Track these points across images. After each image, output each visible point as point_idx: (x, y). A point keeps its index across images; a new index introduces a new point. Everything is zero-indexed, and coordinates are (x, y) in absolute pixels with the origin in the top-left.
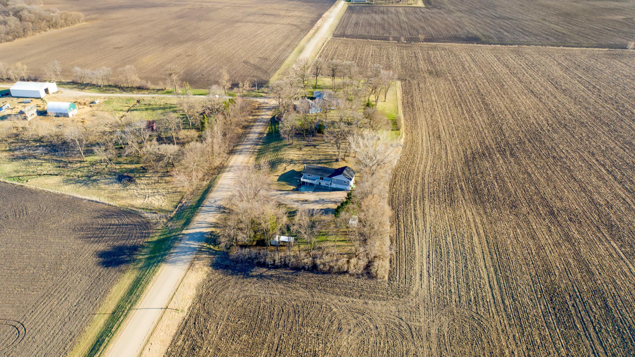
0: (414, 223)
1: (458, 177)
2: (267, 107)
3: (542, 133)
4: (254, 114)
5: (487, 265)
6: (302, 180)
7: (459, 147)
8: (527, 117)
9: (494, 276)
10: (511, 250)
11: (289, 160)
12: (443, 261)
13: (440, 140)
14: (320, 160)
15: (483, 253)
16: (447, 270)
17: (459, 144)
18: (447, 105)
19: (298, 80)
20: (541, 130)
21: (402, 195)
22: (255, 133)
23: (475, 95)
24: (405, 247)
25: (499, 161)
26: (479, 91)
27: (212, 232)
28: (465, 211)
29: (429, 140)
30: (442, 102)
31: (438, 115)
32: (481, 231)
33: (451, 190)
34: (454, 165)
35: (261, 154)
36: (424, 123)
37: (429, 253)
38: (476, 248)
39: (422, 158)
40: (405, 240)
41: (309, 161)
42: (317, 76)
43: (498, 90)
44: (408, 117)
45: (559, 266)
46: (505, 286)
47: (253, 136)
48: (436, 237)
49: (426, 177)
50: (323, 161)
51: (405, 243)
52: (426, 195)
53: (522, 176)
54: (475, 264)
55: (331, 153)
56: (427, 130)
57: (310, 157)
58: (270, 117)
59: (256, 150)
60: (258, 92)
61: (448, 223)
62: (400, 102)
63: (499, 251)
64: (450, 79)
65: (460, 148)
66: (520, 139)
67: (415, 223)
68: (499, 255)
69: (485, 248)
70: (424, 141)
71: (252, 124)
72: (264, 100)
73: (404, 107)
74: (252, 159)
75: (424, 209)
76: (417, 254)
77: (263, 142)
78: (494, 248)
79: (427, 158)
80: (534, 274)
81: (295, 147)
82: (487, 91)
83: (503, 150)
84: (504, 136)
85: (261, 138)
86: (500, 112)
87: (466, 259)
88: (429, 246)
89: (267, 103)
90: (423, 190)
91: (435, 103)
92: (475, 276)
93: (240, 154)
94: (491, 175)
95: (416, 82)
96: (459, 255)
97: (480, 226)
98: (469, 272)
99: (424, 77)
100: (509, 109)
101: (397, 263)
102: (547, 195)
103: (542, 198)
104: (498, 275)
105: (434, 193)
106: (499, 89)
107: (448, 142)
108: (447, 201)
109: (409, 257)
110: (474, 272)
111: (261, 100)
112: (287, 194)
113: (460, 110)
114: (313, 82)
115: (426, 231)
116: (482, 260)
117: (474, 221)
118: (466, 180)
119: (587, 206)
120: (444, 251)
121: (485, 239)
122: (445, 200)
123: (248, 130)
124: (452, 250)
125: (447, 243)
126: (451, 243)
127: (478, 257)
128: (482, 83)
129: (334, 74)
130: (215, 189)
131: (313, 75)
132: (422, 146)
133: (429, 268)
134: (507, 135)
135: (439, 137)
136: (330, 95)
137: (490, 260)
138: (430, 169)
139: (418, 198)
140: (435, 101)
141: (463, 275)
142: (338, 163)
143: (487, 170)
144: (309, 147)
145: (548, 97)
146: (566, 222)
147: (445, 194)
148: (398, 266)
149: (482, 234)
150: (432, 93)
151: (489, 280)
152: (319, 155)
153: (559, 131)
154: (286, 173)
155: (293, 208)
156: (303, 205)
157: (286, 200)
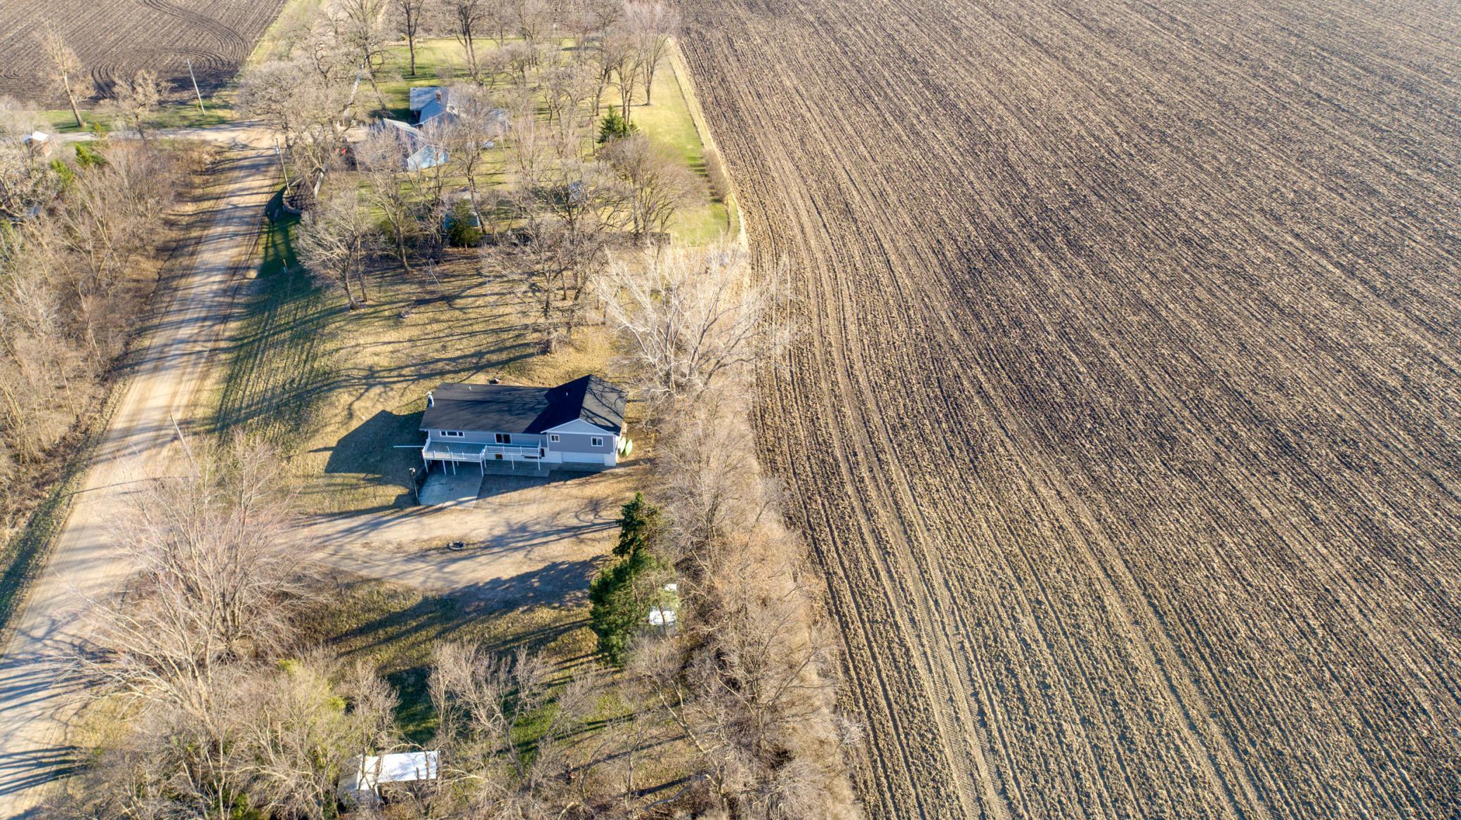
0: (883, 574)
1: (956, 349)
2: (246, 163)
3: (1118, 165)
4: (199, 192)
5: (1193, 713)
6: (427, 455)
7: (916, 236)
8: (1059, 120)
9: (1233, 761)
10: (1243, 631)
11: (363, 373)
12: (1040, 728)
13: (855, 221)
14: (479, 354)
15: (1159, 661)
16: (1065, 768)
17: (913, 227)
18: (831, 99)
19: (347, 55)
20: (1109, 153)
21: (803, 453)
22: (211, 270)
23: (894, 62)
24: (885, 690)
25: (1047, 272)
26: (902, 51)
28: (1032, 488)
29: (821, 224)
30: (816, 91)
31: (820, 136)
32: (1120, 567)
33: (953, 405)
34: (927, 307)
35: (248, 356)
36: (788, 166)
37: (978, 701)
38: (1129, 646)
39: (823, 294)
40: (875, 659)
41: (440, 365)
42: (411, 34)
43: (950, 44)
44: (733, 151)
45: (1413, 666)
46: (1287, 803)
47: (205, 285)
48: (979, 625)
49: (858, 365)
50: (494, 357)
51: (879, 672)
52: (883, 439)
53: (1135, 319)
54: (1151, 719)
55: (516, 320)
56: (804, 191)
57: (438, 346)
58: (263, 199)
59: (223, 344)
60: (207, 108)
61: (997, 550)
62: (694, 105)
63: (1208, 645)
64: (812, 19)
65: (921, 242)
66: (1071, 189)
67: (889, 572)
68: (1217, 662)
69: (1159, 639)
70: (808, 229)
71: (195, 233)
72: (233, 135)
73: (713, 121)
74: (209, 383)
75: (896, 503)
76: (937, 718)
77: (247, 306)
78: (1188, 633)
79: (837, 294)
80: (1355, 722)
81: (375, 315)
82: (922, 47)
83: (1041, 232)
84: (1025, 184)
85: (236, 291)
86: (983, 110)
87: (1115, 704)
88: (970, 670)
89: (245, 147)
90: (866, 422)
91: (798, 97)
92: (1170, 775)
93: (156, 369)
94: (1049, 328)
95: (719, 36)
96: (1083, 689)
97: (1104, 543)
98: (1145, 760)
99: (738, 18)
100: (1004, 100)
101: (877, 778)
102: (1236, 379)
103: (1226, 390)
104: (1246, 752)
105: (904, 426)
106: (950, 39)
107: (878, 226)
108: (957, 451)
109: (915, 741)
110: (1160, 757)
111: (221, 137)
112: (375, 526)
113: (874, 113)
114: (403, 58)
115: (936, 602)
116: (1170, 697)
117: (1078, 524)
118: (980, 355)
119: (1361, 400)
120: (1028, 681)
121: (1144, 601)
122: (950, 448)
123: (185, 261)
124: (1054, 675)
125: (1024, 640)
126: (1040, 637)
127: (1151, 684)
128: (899, 26)
129: (467, 26)
130: (55, 559)
131: (394, 35)
132: (809, 249)
133: (1000, 775)
134: (1032, 183)
135: (848, 210)
136: (472, 100)
137: (1193, 688)
138: (860, 332)
139: (861, 456)
140: (794, 91)
141: (1127, 779)
142: (548, 358)
143: (1028, 310)
144: (430, 307)
145: (1081, 54)
146: (1338, 472)
147: (940, 423)
148: (888, 795)
149: (1128, 580)
150: (778, 67)
151: (1224, 784)
152: (472, 334)
153: (1156, 152)
154: (356, 430)
155: (409, 591)
156: (446, 570)
157: (374, 558)
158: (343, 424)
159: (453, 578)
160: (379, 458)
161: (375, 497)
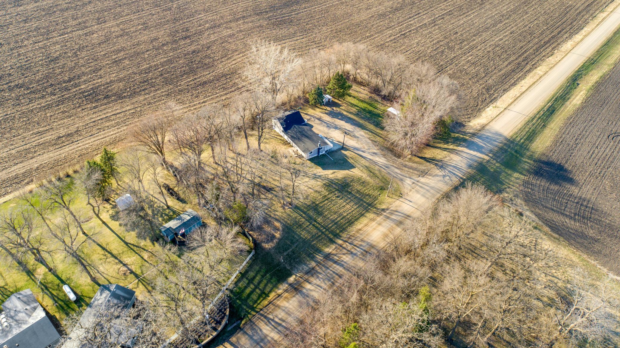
59: (340, 242)
77: (313, 258)
85: (309, 272)
112: (357, 149)
156: (353, 131)
157: (364, 142)
158: (338, 172)
159: (353, 128)
160: (340, 161)
161: (350, 154)
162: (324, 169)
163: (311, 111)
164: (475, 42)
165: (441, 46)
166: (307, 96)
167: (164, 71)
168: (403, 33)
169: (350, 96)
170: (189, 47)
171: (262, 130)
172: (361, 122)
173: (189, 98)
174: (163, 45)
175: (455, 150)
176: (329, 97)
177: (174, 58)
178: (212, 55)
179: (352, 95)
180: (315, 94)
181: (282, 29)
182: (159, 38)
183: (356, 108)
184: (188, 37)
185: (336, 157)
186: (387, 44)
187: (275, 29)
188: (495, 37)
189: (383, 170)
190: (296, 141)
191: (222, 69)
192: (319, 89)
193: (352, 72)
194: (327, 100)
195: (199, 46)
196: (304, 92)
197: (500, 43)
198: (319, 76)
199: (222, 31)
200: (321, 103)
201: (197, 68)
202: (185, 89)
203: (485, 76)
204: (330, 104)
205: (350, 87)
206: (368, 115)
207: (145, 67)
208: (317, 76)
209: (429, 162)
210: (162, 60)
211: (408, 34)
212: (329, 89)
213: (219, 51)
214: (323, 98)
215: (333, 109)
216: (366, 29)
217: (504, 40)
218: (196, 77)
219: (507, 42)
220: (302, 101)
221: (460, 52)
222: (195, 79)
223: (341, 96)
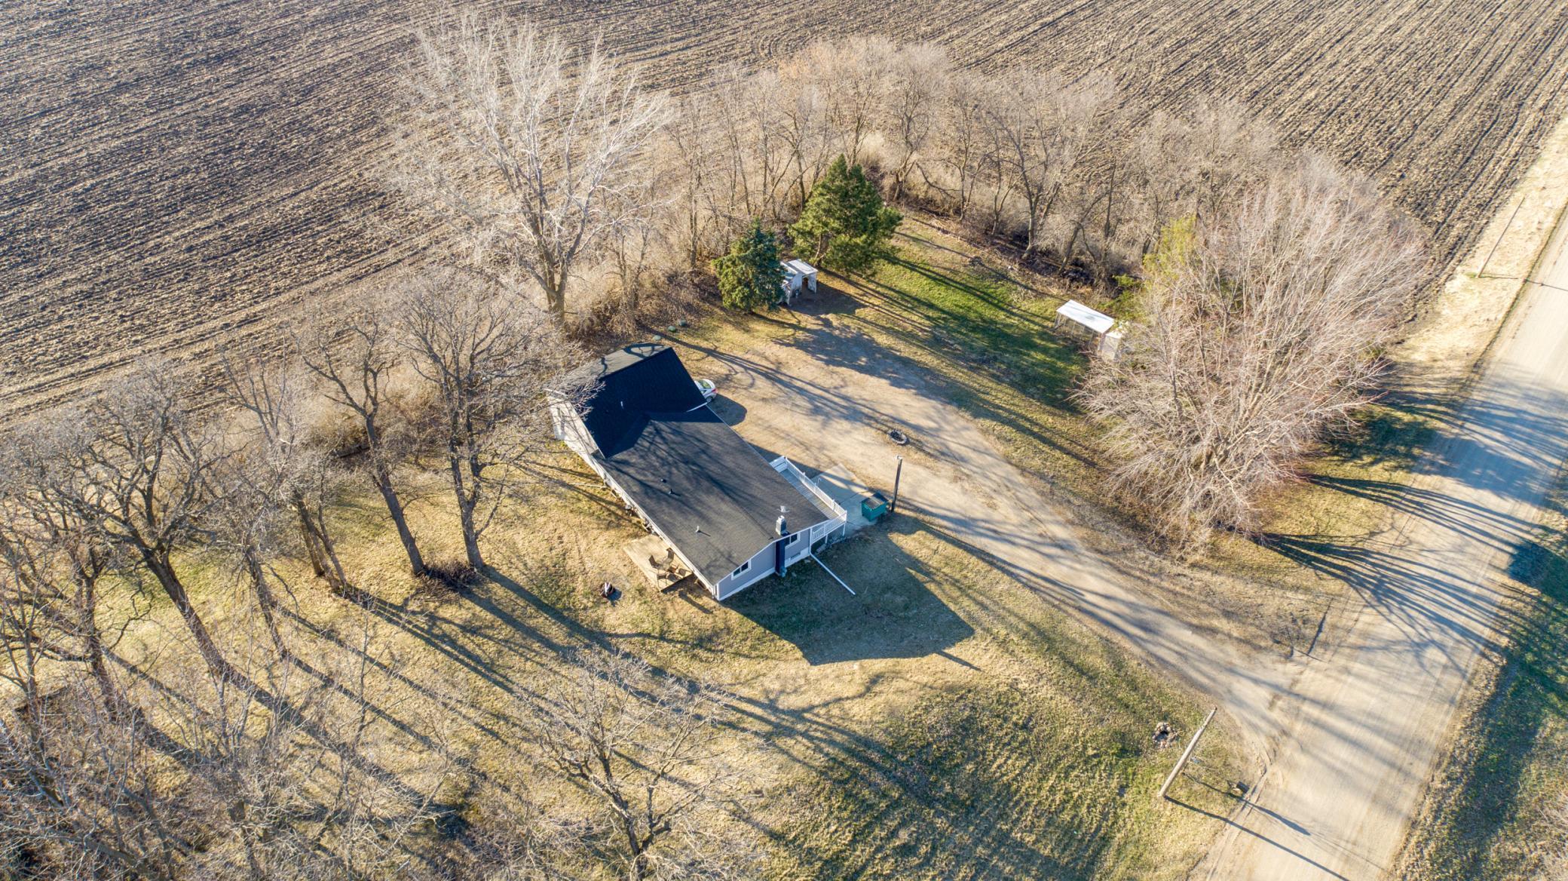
11: (788, 742)
14: (565, 655)
27: (1410, 469)
112: (966, 523)
154: (884, 657)
155: (985, 432)
156: (932, 425)
157: (995, 487)
158: (897, 674)
159: (932, 413)
160: (888, 595)
161: (935, 552)
162: (815, 654)
163: (730, 337)
164: (1308, 40)
165: (1194, 56)
166: (712, 268)
167: (99, 190)
168: (1049, 19)
169: (894, 261)
170: (227, 93)
171: (477, 469)
172: (960, 375)
173: (186, 306)
174: (121, 88)
175: (1400, 488)
176: (807, 270)
177: (156, 136)
178: (318, 121)
179: (901, 256)
180: (743, 259)
181: (605, 17)
182: (108, 63)
183: (923, 310)
184: (233, 54)
185: (869, 575)
186: (999, 59)
187: (581, 18)
188: (1372, 20)
189: (1127, 644)
190: (667, 513)
191: (354, 172)
192: (759, 237)
193: (890, 161)
194: (798, 283)
195: (270, 89)
196: (694, 255)
197: (1396, 38)
198: (755, 182)
199: (373, 29)
200: (776, 300)
201: (248, 172)
202: (176, 265)
203: (1391, 156)
204: (813, 298)
205: (893, 221)
206: (981, 342)
207: (16, 176)
208: (751, 187)
209: (1309, 561)
210: (101, 147)
211: (1065, 22)
212: (802, 233)
213: (349, 103)
214: (780, 275)
215: (827, 323)
216: (916, 11)
217: (1406, 29)
218: (237, 209)
219: (1417, 36)
220: (687, 295)
221: (1267, 75)
222: (231, 218)
223: (857, 261)
